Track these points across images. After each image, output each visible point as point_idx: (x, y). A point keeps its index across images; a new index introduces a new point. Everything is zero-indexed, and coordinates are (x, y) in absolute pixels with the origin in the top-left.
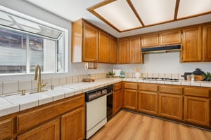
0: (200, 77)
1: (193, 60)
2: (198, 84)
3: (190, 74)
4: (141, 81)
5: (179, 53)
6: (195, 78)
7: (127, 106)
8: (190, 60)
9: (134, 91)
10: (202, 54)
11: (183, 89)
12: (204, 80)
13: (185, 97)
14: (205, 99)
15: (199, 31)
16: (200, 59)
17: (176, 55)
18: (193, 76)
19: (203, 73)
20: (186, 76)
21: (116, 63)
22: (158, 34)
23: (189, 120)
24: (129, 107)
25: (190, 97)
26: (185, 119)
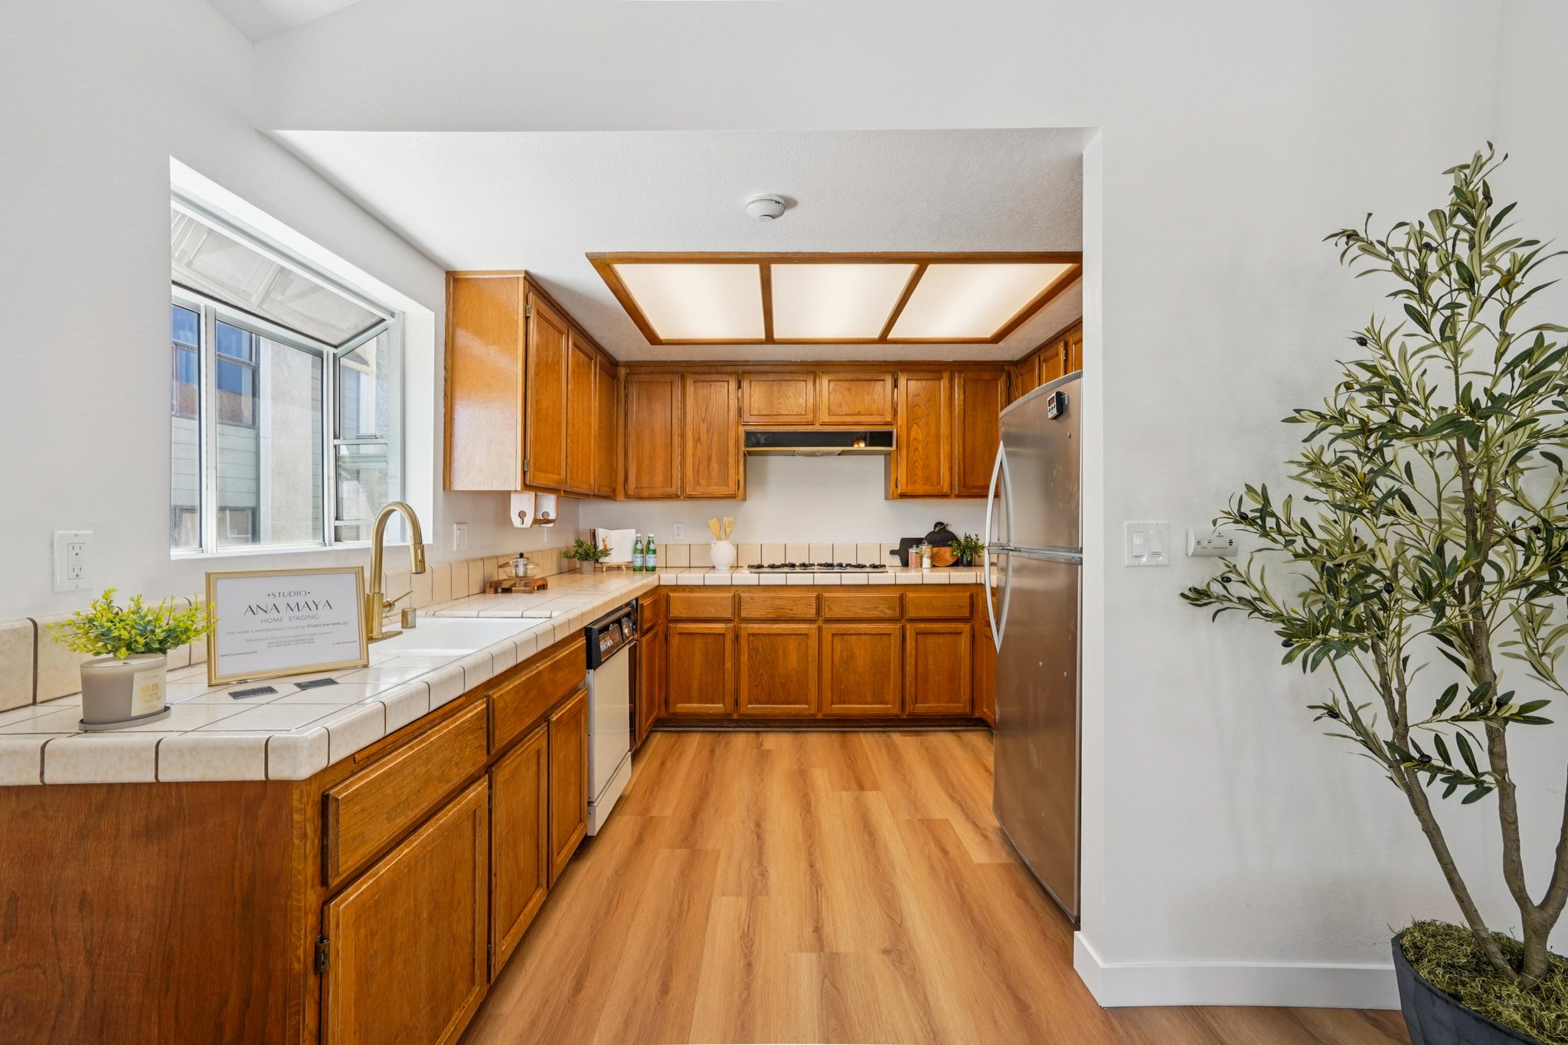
0: (947, 553)
1: (927, 489)
2: (942, 576)
3: (918, 542)
4: (745, 577)
5: (882, 458)
6: (932, 557)
7: (682, 707)
8: (920, 488)
9: (720, 627)
10: (951, 469)
11: (902, 598)
12: (957, 564)
13: (908, 626)
14: (961, 626)
15: (944, 384)
16: (946, 489)
17: (870, 466)
18: (926, 549)
19: (954, 538)
20: (904, 551)
21: (610, 496)
22: (814, 369)
23: (921, 708)
24: (694, 707)
25: (922, 626)
26: (909, 709)
